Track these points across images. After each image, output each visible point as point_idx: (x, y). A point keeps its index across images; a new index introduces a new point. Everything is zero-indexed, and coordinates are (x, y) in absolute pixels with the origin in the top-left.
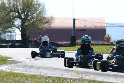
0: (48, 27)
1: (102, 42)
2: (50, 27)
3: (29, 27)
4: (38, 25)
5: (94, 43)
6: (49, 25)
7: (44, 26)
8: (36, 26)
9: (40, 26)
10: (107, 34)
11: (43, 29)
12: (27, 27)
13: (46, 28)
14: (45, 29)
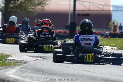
0: (40, 10)
1: (108, 31)
2: (43, 10)
3: (15, 10)
4: (27, 8)
5: (97, 32)
6: (42, 8)
7: (35, 9)
8: (25, 9)
9: (30, 8)
10: (114, 20)
11: (33, 13)
12: (13, 10)
13: (38, 11)
14: (36, 13)
